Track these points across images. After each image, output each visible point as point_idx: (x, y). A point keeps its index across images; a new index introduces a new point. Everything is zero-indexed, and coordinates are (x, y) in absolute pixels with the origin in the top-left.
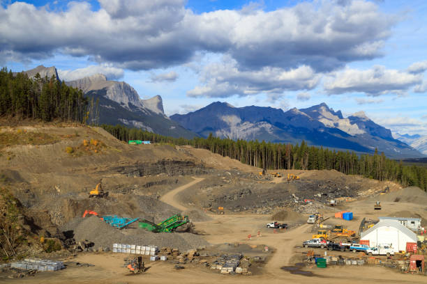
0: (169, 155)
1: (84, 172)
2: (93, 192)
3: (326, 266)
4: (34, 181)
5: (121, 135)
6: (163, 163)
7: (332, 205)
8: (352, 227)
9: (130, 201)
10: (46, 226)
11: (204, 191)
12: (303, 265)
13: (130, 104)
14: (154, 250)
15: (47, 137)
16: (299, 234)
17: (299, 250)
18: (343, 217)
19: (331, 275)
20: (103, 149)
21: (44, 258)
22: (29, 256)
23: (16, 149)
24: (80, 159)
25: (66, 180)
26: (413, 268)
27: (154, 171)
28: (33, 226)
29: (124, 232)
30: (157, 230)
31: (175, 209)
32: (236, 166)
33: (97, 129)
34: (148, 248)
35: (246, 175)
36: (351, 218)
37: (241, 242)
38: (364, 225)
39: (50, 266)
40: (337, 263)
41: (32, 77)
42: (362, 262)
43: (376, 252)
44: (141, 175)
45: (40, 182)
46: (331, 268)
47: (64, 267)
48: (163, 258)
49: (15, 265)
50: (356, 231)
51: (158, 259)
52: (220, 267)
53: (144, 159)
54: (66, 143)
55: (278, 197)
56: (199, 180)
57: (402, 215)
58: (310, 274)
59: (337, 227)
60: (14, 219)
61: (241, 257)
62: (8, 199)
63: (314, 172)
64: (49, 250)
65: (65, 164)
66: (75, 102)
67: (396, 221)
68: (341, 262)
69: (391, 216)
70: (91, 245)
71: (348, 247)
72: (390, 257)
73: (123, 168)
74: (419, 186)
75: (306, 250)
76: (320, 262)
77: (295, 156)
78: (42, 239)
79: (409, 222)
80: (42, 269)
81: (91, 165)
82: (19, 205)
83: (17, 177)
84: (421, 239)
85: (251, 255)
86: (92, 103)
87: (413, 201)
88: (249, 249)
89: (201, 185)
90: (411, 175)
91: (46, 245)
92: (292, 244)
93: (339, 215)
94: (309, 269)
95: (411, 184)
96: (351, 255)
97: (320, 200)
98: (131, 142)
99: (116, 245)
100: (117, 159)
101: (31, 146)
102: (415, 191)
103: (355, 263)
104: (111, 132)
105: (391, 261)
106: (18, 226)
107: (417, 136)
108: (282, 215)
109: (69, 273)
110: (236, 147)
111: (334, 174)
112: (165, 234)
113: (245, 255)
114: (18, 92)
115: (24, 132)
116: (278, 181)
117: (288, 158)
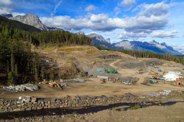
0: (112, 54)
1: (90, 58)
2: (92, 63)
3: (153, 83)
4: (79, 60)
5: (99, 48)
6: (110, 56)
7: (155, 68)
8: (161, 73)
9: (102, 65)
10: (81, 71)
11: (121, 63)
12: (147, 83)
13: (102, 41)
14: (108, 77)
15: (82, 49)
16: (146, 75)
17: (146, 79)
18: (158, 71)
19: (155, 86)
20: (95, 52)
21: (81, 78)
22: (77, 78)
23: (74, 52)
24: (90, 54)
25: (86, 60)
26: (178, 85)
27: (108, 58)
28: (78, 71)
29: (100, 73)
30: (108, 72)
31: (113, 68)
32: (129, 57)
33: (94, 47)
34: (106, 77)
35: (132, 59)
36: (160, 71)
37: (130, 76)
38: (164, 73)
39: (82, 80)
40: (156, 83)
41: (78, 34)
42: (163, 83)
43: (167, 80)
44: (105, 59)
45: (80, 60)
46: (154, 84)
47: (86, 81)
48: (110, 80)
49: (74, 80)
50: (162, 75)
51: (109, 80)
52: (124, 83)
53: (105, 55)
54: (86, 51)
55: (140, 65)
56: (119, 60)
57: (175, 71)
58: (149, 85)
59: (156, 73)
60: (74, 69)
61: (130, 80)
62: (73, 64)
63: (151, 58)
64: (82, 76)
65: (86, 56)
66: (88, 40)
67: (173, 72)
68: (157, 83)
69: (172, 71)
70: (92, 76)
71: (159, 79)
72: (171, 82)
73: (100, 57)
74: (181, 63)
75: (148, 79)
76: (151, 82)
77: (145, 54)
78: (81, 74)
79: (177, 72)
80: (80, 81)
81: (92, 56)
82: (75, 65)
83: (75, 59)
84: (181, 77)
85: (133, 80)
86: (92, 40)
87: (178, 67)
89: (120, 62)
90: (178, 60)
91: (82, 75)
92: (144, 77)
93: (157, 70)
94: (148, 84)
95: (178, 62)
96: (161, 81)
97: (152, 66)
98: (102, 50)
99: (98, 76)
100: (99, 54)
101: (78, 51)
102: (179, 64)
103: (161, 83)
104: (97, 48)
105: (171, 83)
106: (75, 70)
107: (180, 49)
108: (141, 70)
109: (87, 82)
110: (129, 51)
111: (156, 59)
112: (111, 74)
113: (131, 79)
114: (75, 38)
115: (76, 48)
116: (140, 61)
117: (143, 55)
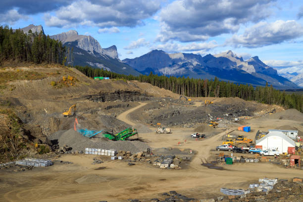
0: (122, 87)
1: (64, 99)
3: (233, 163)
4: (29, 105)
5: (89, 73)
6: (119, 93)
7: (236, 122)
8: (250, 136)
9: (96, 119)
10: (39, 136)
11: (147, 112)
12: (217, 162)
13: (94, 51)
14: (113, 152)
15: (37, 74)
16: (214, 142)
17: (213, 152)
18: (244, 129)
19: (236, 169)
20: (77, 83)
21: (38, 158)
22: (28, 156)
23: (17, 83)
24: (61, 90)
25: (51, 104)
26: (292, 164)
27: (113, 99)
28: (30, 136)
29: (92, 140)
30: (115, 139)
31: (127, 125)
32: (169, 95)
33: (72, 69)
34: (110, 151)
35: (176, 101)
36: (249, 130)
37: (173, 147)
38: (258, 135)
39: (43, 163)
40: (240, 161)
41: (26, 32)
42: (257, 160)
43: (267, 154)
44: (103, 101)
45: (33, 106)
46: (236, 164)
47: (52, 164)
48: (120, 158)
49: (18, 162)
50: (253, 139)
51: (116, 159)
52: (159, 164)
53: (105, 90)
54: (51, 79)
55: (199, 116)
56: (143, 104)
57: (284, 129)
58: (221, 169)
59: (239, 137)
60: (17, 131)
61: (174, 157)
62: (12, 118)
63: (223, 99)
64: (41, 152)
65: (50, 93)
66: (56, 50)
67: (281, 133)
68: (242, 160)
69: (277, 129)
70: (70, 149)
71: (247, 150)
72: (276, 157)
73: (91, 96)
74: (297, 108)
75: (218, 152)
76: (228, 160)
77: (210, 88)
78: (36, 145)
79: (290, 133)
80: (37, 165)
81: (69, 94)
82: (20, 121)
83: (18, 102)
84: (298, 144)
85: (181, 156)
86: (68, 51)
87: (292, 119)
88: (179, 152)
89: (144, 108)
90: (291, 101)
91: (40, 149)
92: (209, 148)
93: (241, 128)
94: (220, 165)
95: (291, 107)
96: (251, 155)
97: (227, 118)
98: (95, 78)
99: (87, 149)
100: (86, 90)
101: (26, 81)
102: (294, 112)
103: (252, 161)
104: (81, 71)
105: (277, 160)
106: (20, 135)
107: (295, 74)
108: (201, 129)
109: (56, 168)
110: (169, 81)
111: (237, 100)
112: (121, 142)
113: (176, 156)
114: (16, 43)
115: (21, 71)
116: (198, 104)
117: (205, 89)
